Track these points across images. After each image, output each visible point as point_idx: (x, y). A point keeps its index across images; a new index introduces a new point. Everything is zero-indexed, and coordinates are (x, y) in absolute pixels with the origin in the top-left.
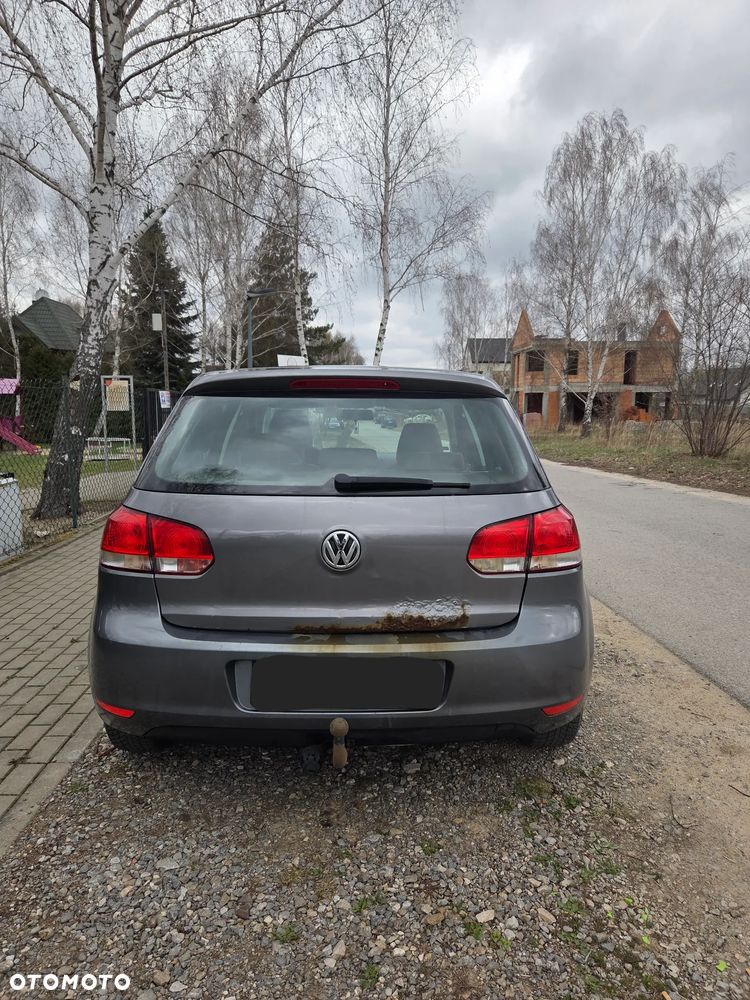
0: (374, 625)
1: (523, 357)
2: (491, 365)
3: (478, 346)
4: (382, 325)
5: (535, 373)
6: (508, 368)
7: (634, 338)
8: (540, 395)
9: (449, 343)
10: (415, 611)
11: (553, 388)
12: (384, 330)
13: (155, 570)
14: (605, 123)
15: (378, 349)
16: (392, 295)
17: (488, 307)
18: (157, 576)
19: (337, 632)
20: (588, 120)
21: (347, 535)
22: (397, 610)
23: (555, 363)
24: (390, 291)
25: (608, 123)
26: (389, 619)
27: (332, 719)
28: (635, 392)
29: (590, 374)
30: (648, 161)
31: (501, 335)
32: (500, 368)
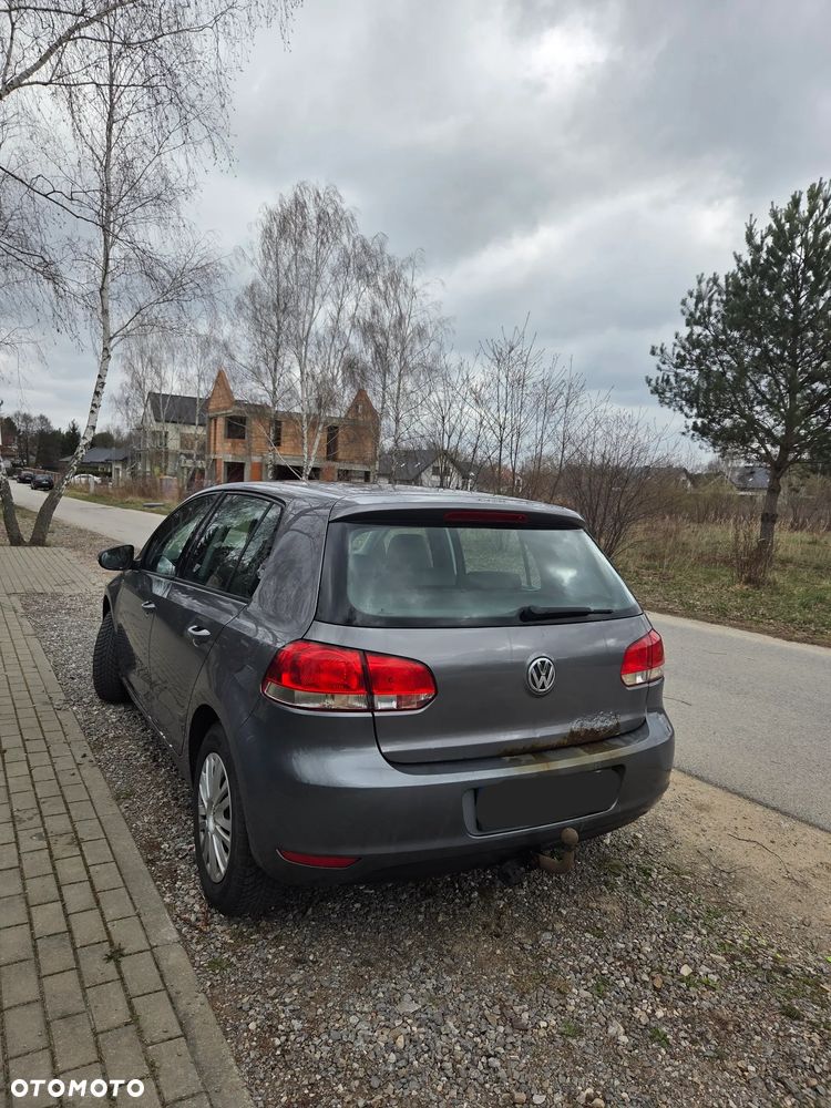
0: (562, 741)
1: (221, 422)
2: (178, 425)
3: (164, 403)
4: (99, 376)
5: (237, 440)
6: (201, 431)
7: (337, 413)
8: (242, 466)
9: (126, 395)
10: (588, 725)
11: (256, 459)
12: (103, 384)
13: (372, 708)
14: (318, 195)
15: (94, 405)
16: (113, 342)
17: (176, 361)
18: (376, 714)
19: (536, 751)
20: (302, 186)
21: (547, 661)
22: (575, 726)
23: (258, 431)
24: (111, 338)
25: (322, 196)
26: (572, 733)
27: (564, 827)
28: (337, 468)
29: (306, 449)
30: (359, 245)
31: (191, 394)
32: (191, 430)
